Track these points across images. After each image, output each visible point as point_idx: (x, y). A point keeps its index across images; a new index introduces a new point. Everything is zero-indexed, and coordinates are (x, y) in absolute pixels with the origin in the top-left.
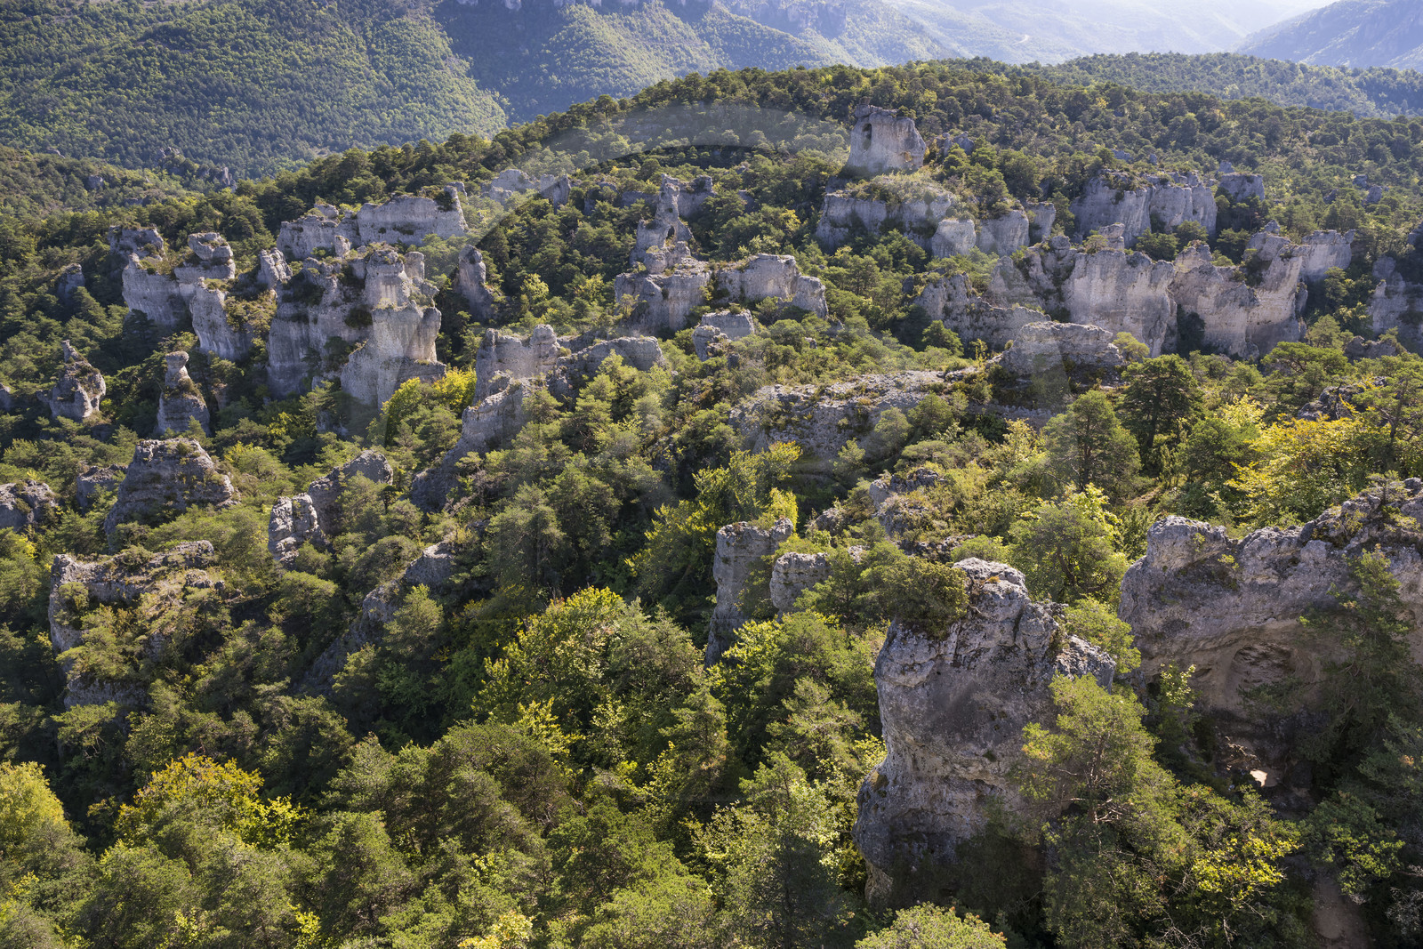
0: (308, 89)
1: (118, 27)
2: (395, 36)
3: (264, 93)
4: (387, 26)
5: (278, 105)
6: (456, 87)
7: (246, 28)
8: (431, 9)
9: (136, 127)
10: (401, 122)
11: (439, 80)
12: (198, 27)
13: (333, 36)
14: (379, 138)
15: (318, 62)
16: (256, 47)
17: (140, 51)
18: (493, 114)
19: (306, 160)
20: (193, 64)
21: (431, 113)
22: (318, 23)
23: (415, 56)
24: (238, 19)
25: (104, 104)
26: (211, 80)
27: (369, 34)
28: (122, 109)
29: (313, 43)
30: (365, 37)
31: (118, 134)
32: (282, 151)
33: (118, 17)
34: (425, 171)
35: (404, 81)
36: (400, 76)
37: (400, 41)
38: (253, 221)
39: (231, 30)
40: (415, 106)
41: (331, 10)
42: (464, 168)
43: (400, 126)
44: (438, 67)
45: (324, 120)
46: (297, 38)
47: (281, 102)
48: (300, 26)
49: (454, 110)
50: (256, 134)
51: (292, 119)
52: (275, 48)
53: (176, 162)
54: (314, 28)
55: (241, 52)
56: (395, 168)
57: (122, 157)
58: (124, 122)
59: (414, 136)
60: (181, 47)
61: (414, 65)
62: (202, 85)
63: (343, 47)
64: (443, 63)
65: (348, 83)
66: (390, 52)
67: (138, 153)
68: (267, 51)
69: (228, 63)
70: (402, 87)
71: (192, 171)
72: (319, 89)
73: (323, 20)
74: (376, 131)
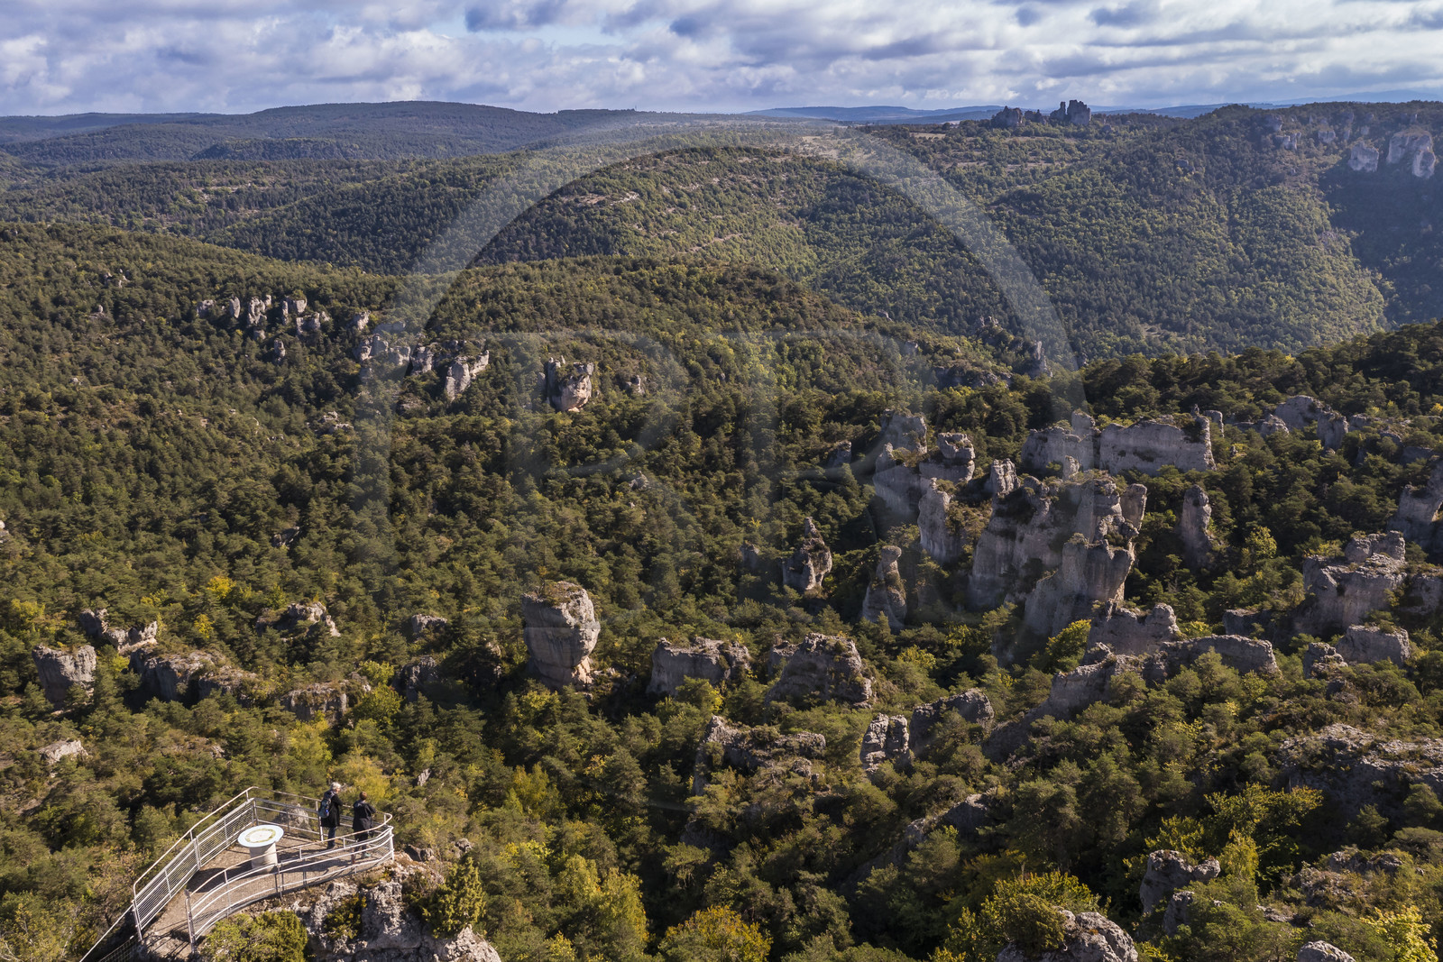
0: (1153, 261)
1: (977, 190)
2: (1265, 206)
3: (1104, 263)
4: (1258, 195)
5: (1115, 276)
6: (1327, 265)
7: (1101, 194)
8: (1316, 176)
9: (970, 290)
10: (1249, 302)
11: (1307, 256)
12: (1052, 192)
13: (1193, 205)
15: (1170, 232)
16: (1107, 214)
17: (990, 215)
18: (1368, 299)
19: (1132, 337)
20: (1040, 229)
21: (1289, 293)
22: (1178, 190)
23: (1284, 228)
24: (1095, 185)
25: (945, 265)
26: (1052, 247)
27: (1235, 203)
28: (961, 271)
29: (1169, 211)
30: (1229, 207)
31: (952, 296)
32: (1109, 325)
33: (980, 180)
34: (1206, 385)
35: (1265, 256)
36: (1260, 251)
37: (1269, 211)
38: (1017, 418)
39: (1085, 196)
40: (1272, 285)
41: (1197, 177)
43: (1248, 307)
44: (1309, 242)
45: (1162, 295)
46: (1154, 205)
47: (1120, 273)
48: (1159, 193)
49: (1318, 292)
50: (1086, 305)
51: (1127, 291)
52: (1126, 215)
53: (992, 331)
54: (1173, 196)
55: (1090, 219)
56: (1175, 379)
57: (950, 319)
58: (959, 285)
60: (1032, 212)
61: (1280, 239)
62: (1043, 251)
63: (1202, 217)
64: (1316, 237)
65: (1199, 256)
66: (1255, 224)
67: (965, 316)
68: (1117, 218)
69: (1074, 230)
70: (1260, 263)
71: (1005, 342)
72: (1164, 261)
73: (1185, 187)
74: (1218, 311)
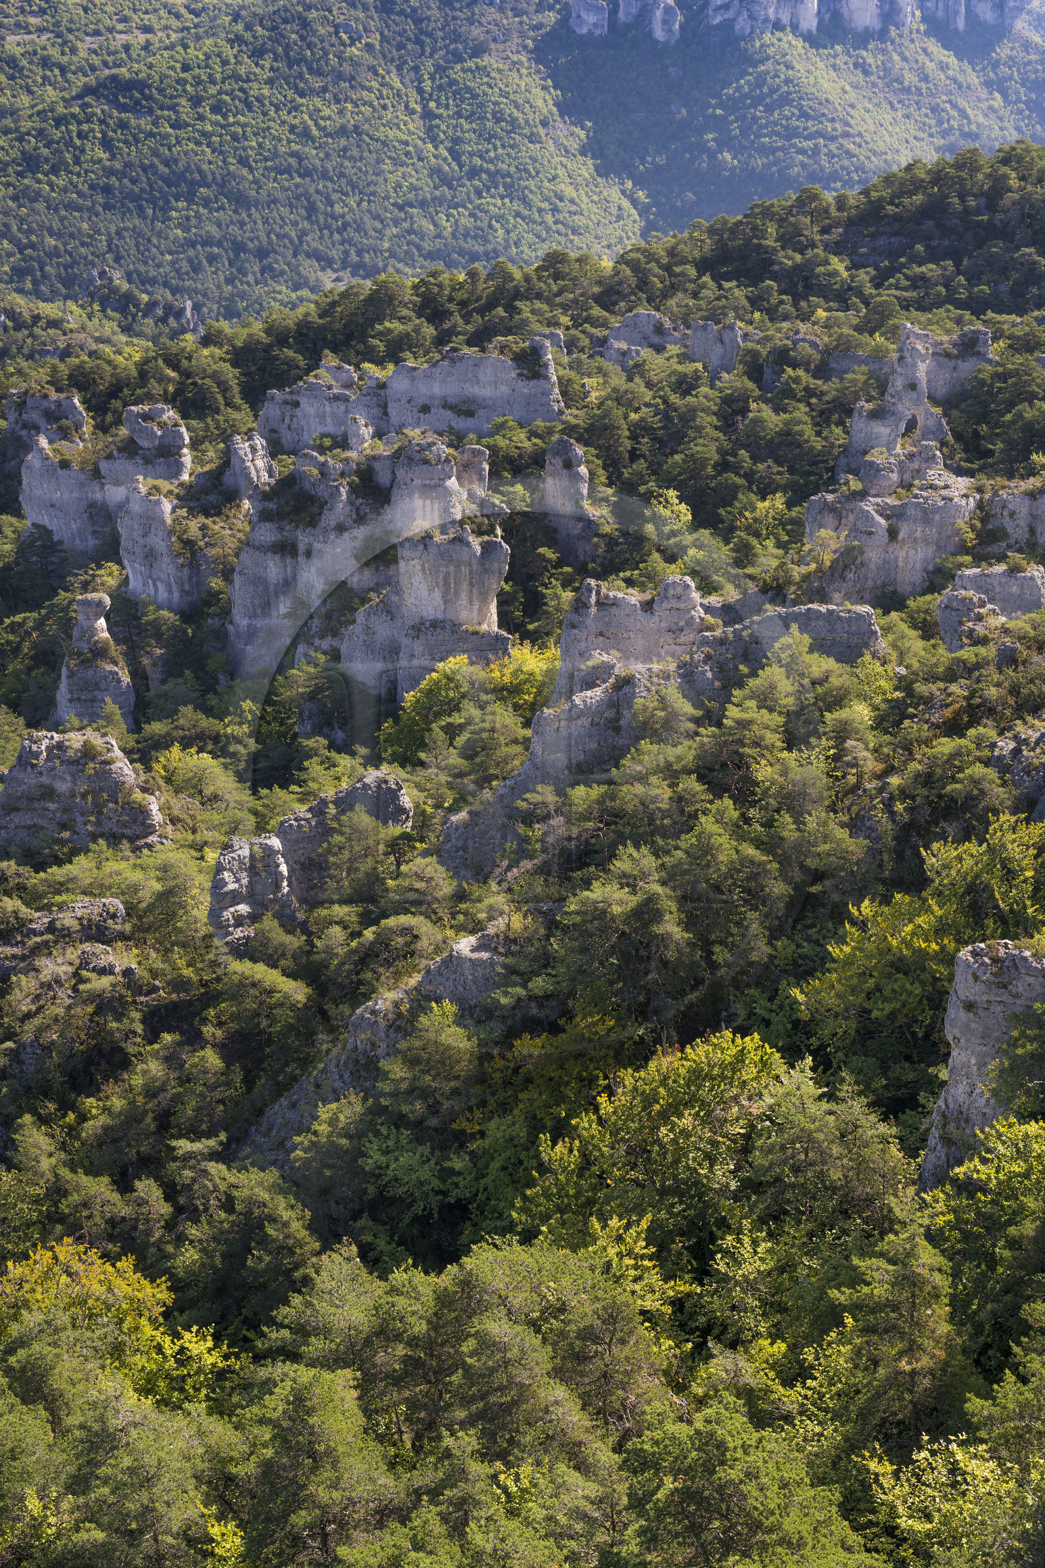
0: (325, 176)
1: (44, 78)
2: (468, 89)
3: (255, 182)
4: (456, 72)
5: (275, 201)
6: (561, 172)
7: (236, 77)
8: (530, 43)
9: (59, 235)
10: (467, 230)
11: (534, 160)
12: (163, 77)
13: (370, 89)
14: (430, 256)
15: (343, 131)
16: (249, 107)
17: (74, 116)
18: (619, 218)
19: (312, 290)
20: (151, 134)
21: (518, 215)
22: (347, 68)
23: (498, 120)
24: (225, 63)
25: (15, 198)
26: (176, 161)
27: (427, 85)
28: (40, 206)
29: (338, 101)
30: (420, 91)
31: (33, 246)
32: (277, 275)
33: (46, 63)
34: (500, 311)
35: (477, 161)
36: (471, 154)
37: (475, 96)
38: (224, 388)
39: (213, 81)
40: (493, 203)
41: (369, 47)
42: (565, 308)
43: (465, 236)
44: (533, 138)
45: (345, 226)
46: (313, 92)
47: (280, 195)
48: (319, 73)
49: (555, 210)
50: (239, 247)
51: (295, 224)
52: (277, 109)
53: (114, 290)
54: (340, 77)
55: (225, 117)
56: (452, 307)
57: (35, 283)
58: (41, 227)
59: (486, 254)
60: (136, 108)
61: (495, 136)
62: (162, 169)
63: (384, 107)
64: (542, 131)
65: (387, 166)
66: (459, 115)
67: (59, 276)
68: (265, 114)
69: (204, 134)
70: (474, 173)
71: (137, 306)
72: (341, 175)
73: (355, 63)
74: (426, 245)
